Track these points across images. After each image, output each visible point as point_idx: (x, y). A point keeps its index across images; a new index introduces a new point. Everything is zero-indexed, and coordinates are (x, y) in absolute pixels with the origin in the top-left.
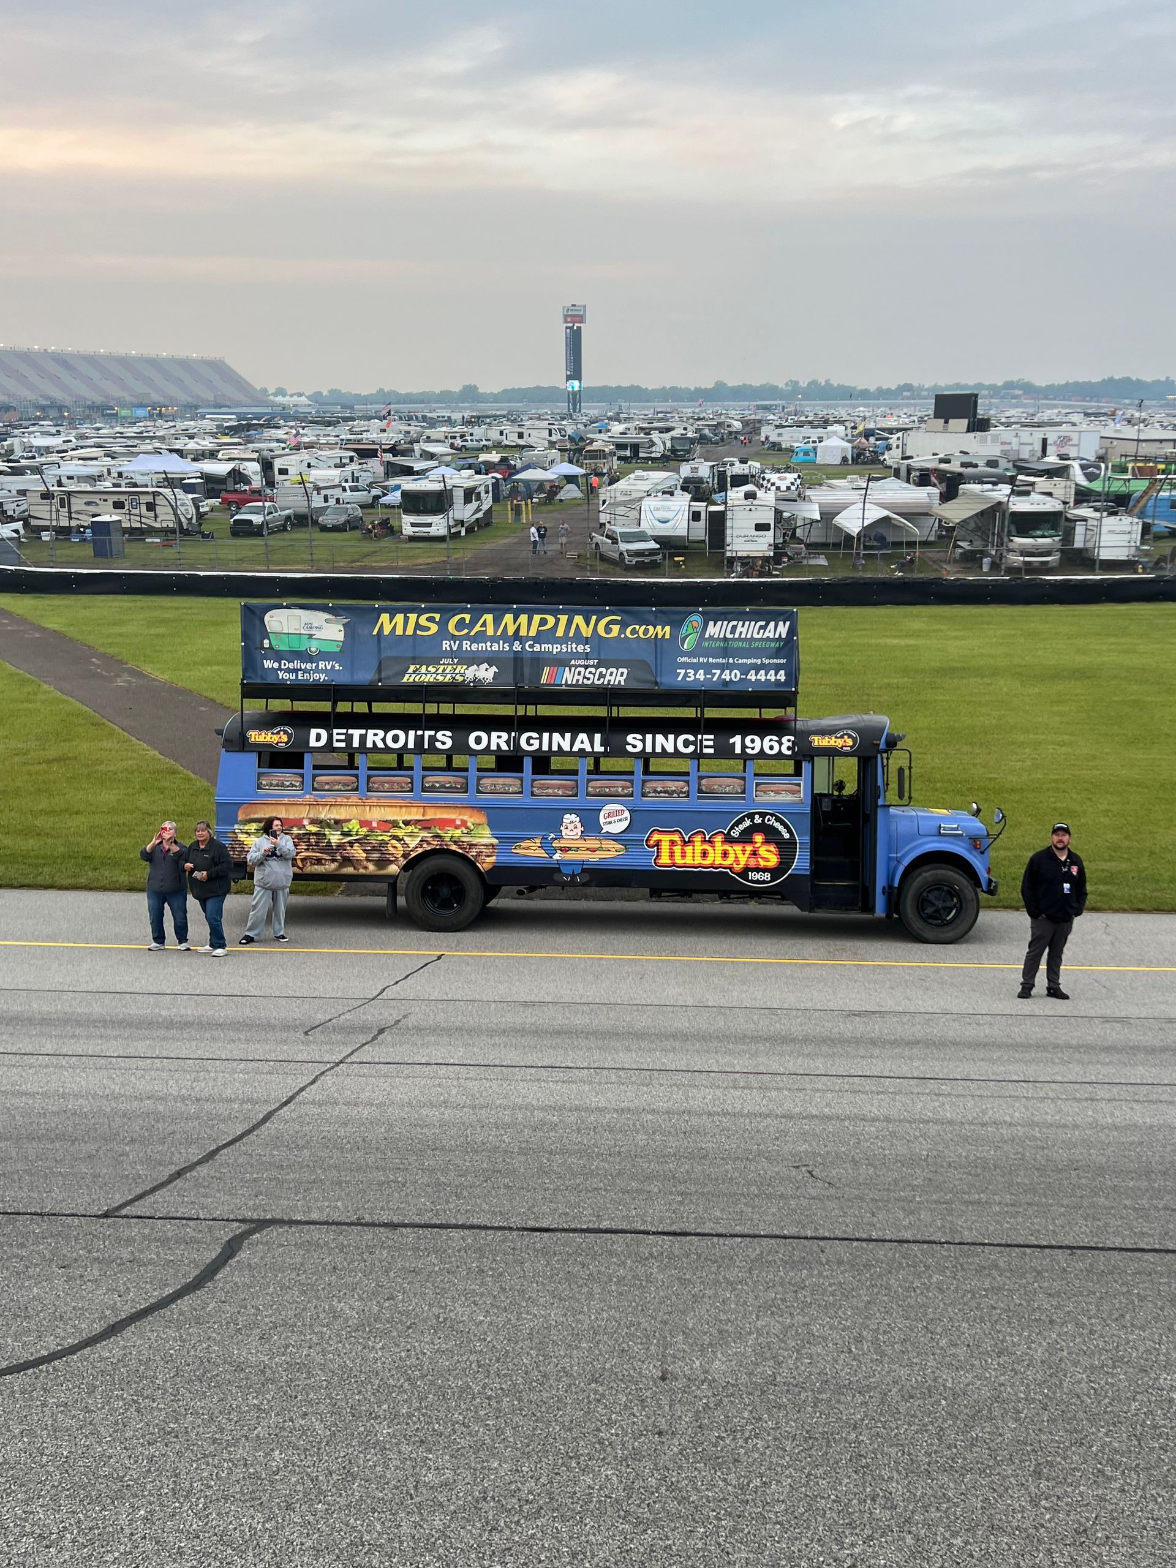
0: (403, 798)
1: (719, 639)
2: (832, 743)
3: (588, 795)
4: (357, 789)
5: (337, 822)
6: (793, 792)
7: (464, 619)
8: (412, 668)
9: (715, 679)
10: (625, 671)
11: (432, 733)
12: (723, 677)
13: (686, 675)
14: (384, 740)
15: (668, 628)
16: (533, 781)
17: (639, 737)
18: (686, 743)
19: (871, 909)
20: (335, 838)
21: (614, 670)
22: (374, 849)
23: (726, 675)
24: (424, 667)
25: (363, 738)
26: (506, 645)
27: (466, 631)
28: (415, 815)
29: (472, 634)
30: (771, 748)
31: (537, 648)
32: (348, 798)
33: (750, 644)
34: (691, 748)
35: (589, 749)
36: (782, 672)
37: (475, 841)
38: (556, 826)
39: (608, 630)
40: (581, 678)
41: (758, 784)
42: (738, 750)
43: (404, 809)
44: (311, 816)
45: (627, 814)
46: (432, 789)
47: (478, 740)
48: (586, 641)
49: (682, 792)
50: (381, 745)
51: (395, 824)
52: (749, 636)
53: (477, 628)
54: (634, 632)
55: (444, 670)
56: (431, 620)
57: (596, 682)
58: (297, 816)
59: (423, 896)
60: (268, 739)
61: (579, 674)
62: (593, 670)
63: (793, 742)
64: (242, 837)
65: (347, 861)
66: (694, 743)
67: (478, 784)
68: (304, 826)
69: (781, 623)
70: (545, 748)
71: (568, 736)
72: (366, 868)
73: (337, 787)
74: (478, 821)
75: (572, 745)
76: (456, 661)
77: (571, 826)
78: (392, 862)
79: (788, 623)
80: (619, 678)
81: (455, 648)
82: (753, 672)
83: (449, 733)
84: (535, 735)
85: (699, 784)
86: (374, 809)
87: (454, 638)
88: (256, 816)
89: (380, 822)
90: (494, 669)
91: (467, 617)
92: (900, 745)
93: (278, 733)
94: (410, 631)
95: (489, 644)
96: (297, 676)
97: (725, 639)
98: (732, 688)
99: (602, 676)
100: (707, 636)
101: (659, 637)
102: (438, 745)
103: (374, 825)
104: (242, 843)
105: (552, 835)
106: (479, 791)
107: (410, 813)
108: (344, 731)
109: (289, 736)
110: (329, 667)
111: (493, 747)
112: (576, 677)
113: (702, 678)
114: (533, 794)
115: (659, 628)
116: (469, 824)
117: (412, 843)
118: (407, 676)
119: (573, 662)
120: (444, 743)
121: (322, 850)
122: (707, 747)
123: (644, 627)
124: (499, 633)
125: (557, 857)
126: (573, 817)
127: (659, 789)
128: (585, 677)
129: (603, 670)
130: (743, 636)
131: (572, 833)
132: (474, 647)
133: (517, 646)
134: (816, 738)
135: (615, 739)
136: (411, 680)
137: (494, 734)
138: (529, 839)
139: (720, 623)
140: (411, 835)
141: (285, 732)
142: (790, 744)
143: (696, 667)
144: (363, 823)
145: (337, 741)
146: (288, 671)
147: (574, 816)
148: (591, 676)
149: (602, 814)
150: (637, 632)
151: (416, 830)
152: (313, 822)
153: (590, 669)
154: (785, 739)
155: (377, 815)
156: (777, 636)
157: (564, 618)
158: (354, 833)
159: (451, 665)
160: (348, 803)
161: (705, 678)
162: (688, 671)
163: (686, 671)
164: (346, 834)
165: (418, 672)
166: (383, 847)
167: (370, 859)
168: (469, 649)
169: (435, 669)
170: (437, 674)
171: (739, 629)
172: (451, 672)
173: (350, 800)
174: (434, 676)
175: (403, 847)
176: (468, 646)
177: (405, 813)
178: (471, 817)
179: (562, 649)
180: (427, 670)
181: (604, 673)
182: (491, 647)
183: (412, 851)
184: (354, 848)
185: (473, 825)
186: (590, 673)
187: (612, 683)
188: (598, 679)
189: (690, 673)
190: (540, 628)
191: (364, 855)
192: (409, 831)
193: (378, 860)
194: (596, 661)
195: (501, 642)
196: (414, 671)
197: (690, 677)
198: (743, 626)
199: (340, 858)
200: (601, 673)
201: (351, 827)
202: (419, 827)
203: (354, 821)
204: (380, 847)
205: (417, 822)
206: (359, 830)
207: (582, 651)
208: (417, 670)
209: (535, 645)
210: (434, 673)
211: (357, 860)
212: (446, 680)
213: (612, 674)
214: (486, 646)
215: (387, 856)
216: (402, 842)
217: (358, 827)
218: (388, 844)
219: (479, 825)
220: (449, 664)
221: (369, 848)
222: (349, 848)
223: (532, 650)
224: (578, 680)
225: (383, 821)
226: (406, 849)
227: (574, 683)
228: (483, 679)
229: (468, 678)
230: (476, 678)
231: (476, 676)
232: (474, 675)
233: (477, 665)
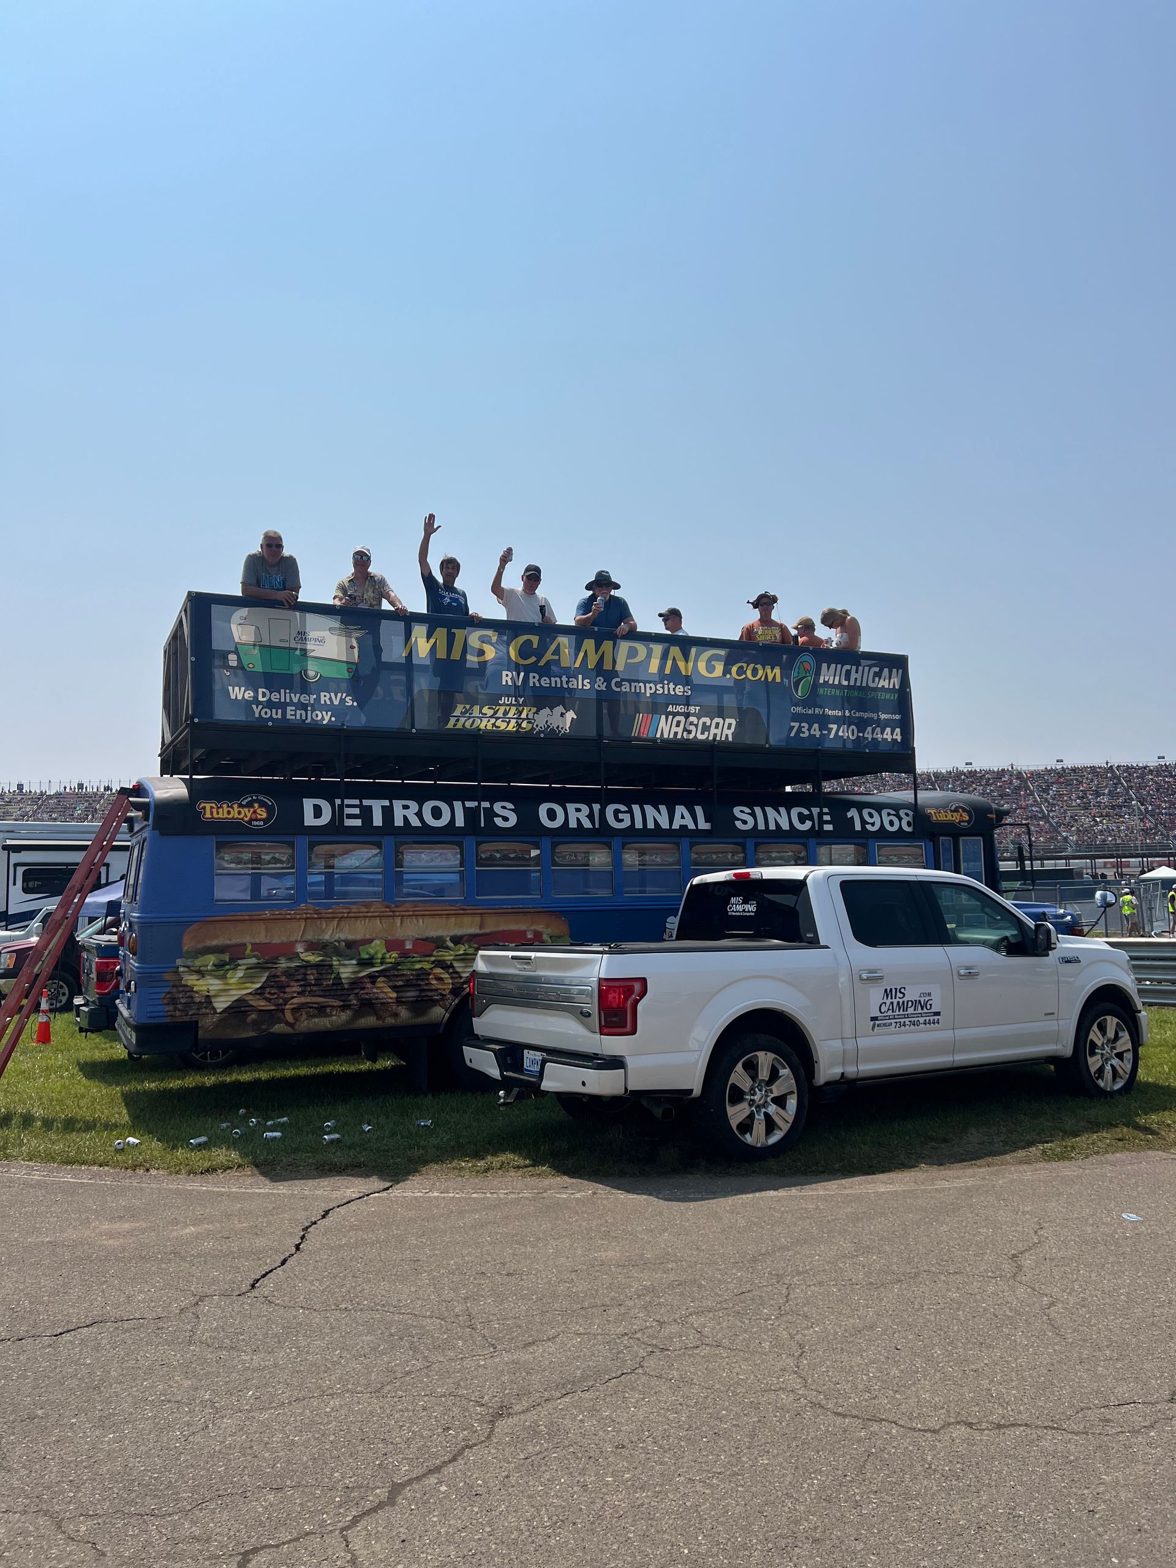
0: (451, 903)
1: (834, 685)
2: (949, 817)
4: (381, 892)
5: (351, 945)
7: (529, 642)
9: (832, 736)
10: (732, 722)
11: (490, 804)
12: (840, 734)
13: (800, 730)
14: (419, 814)
15: (777, 670)
17: (747, 810)
20: (347, 971)
21: (720, 720)
22: (408, 984)
23: (843, 733)
24: (476, 708)
25: (388, 813)
26: (586, 681)
27: (533, 659)
28: (469, 927)
29: (542, 663)
30: (891, 824)
31: (626, 687)
32: (368, 905)
33: (866, 695)
34: (808, 825)
35: (691, 826)
36: (898, 730)
38: (658, 933)
39: (710, 668)
40: (680, 730)
42: (858, 827)
43: (452, 920)
44: (309, 937)
47: (552, 815)
48: (686, 681)
50: (415, 822)
51: (439, 943)
52: (864, 684)
53: (548, 656)
54: (741, 671)
55: (506, 713)
56: (485, 639)
57: (700, 737)
58: (284, 939)
60: (234, 813)
61: (678, 725)
62: (695, 720)
63: (913, 817)
64: (191, 980)
65: (368, 1006)
66: (810, 818)
68: (297, 955)
69: (894, 671)
70: (639, 825)
71: (664, 809)
72: (396, 1015)
74: (557, 932)
75: (671, 821)
78: (435, 1003)
79: (899, 672)
80: (726, 731)
81: (518, 683)
82: (870, 729)
83: (510, 805)
84: (623, 808)
86: (407, 921)
87: (518, 668)
88: (215, 943)
89: (417, 942)
90: (572, 715)
91: (535, 640)
93: (250, 805)
95: (564, 678)
96: (284, 713)
97: (841, 687)
98: (847, 747)
99: (706, 728)
100: (820, 682)
101: (770, 680)
102: (499, 822)
103: (409, 946)
104: (190, 989)
107: (461, 926)
108: (357, 802)
109: (270, 810)
110: (336, 703)
111: (573, 824)
112: (674, 729)
113: (818, 734)
115: (767, 668)
116: (545, 937)
117: (466, 970)
118: (452, 721)
119: (670, 709)
120: (506, 820)
121: (327, 993)
123: (752, 666)
124: (577, 665)
129: (707, 720)
130: (858, 684)
132: (545, 682)
133: (600, 685)
134: (934, 813)
135: (720, 812)
136: (459, 726)
137: (571, 807)
139: (833, 666)
140: (465, 958)
141: (262, 804)
142: (910, 819)
143: (809, 721)
144: (390, 945)
145: (350, 816)
146: (270, 704)
148: (693, 728)
150: (745, 673)
151: (472, 951)
152: (311, 947)
153: (690, 719)
154: (904, 814)
155: (412, 930)
156: (892, 687)
157: (657, 649)
158: (379, 961)
159: (514, 705)
160: (369, 914)
161: (822, 735)
162: (803, 725)
163: (800, 725)
164: (365, 963)
165: (468, 715)
166: (423, 980)
167: (404, 1000)
168: (537, 685)
169: (492, 712)
170: (497, 719)
171: (853, 676)
172: (515, 716)
173: (372, 910)
174: (493, 721)
175: (451, 978)
176: (536, 680)
177: (455, 925)
178: (548, 926)
179: (656, 689)
180: (480, 712)
181: (708, 724)
182: (568, 682)
183: (465, 983)
184: (378, 985)
185: (550, 937)
186: (691, 723)
187: (718, 738)
188: (702, 733)
189: (804, 727)
190: (629, 661)
191: (394, 995)
192: (462, 952)
193: (417, 1001)
194: (698, 708)
195: (580, 677)
196: (462, 713)
197: (804, 733)
198: (857, 672)
199: (355, 1002)
200: (704, 723)
201: (372, 951)
202: (476, 946)
203: (377, 942)
204: (417, 980)
205: (472, 938)
206: (388, 956)
207: (682, 694)
208: (466, 711)
209: (623, 683)
210: (491, 717)
211: (382, 1004)
212: (510, 728)
213: (717, 724)
214: (561, 682)
215: (430, 994)
216: (451, 971)
217: (384, 951)
218: (429, 974)
219: (559, 937)
220: (511, 705)
221: (400, 983)
222: (369, 985)
223: (619, 690)
224: (676, 733)
225: (422, 940)
226: (456, 981)
227: (671, 736)
228: (558, 727)
229: (537, 726)
230: (549, 727)
231: (549, 724)
232: (547, 721)
233: (551, 709)
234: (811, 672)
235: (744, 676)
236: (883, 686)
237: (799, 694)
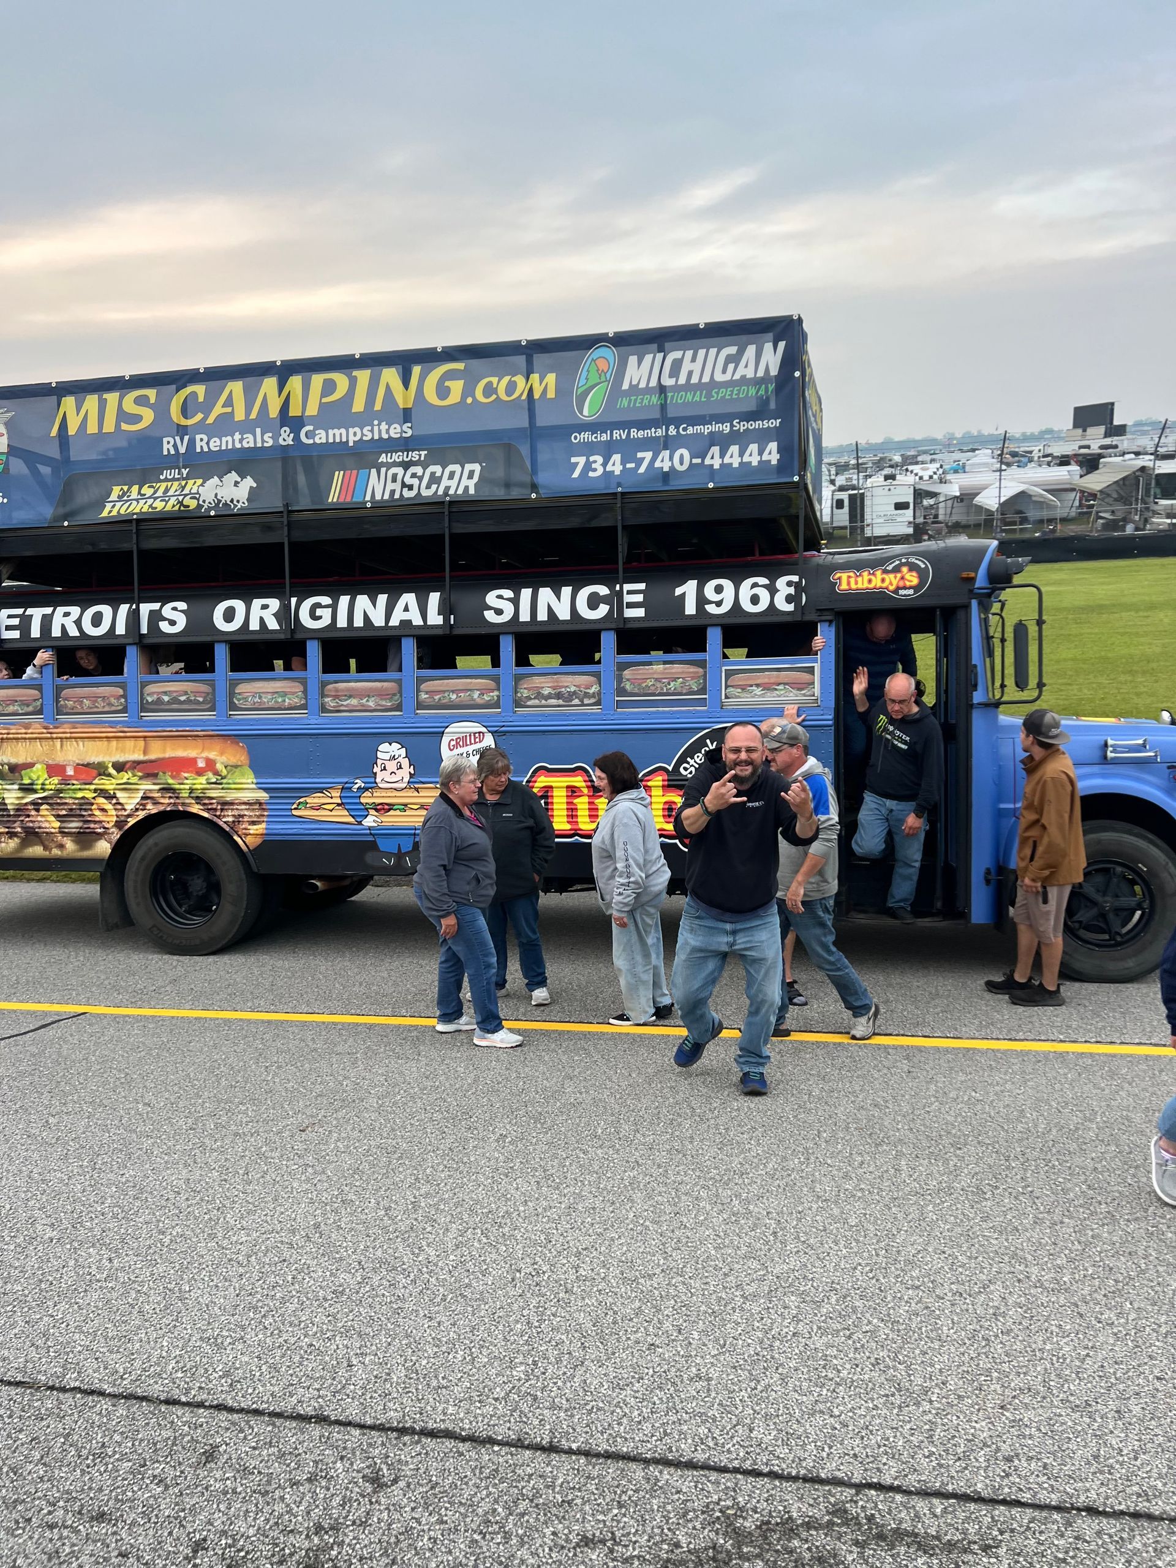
0: (112, 724)
1: (648, 390)
2: (877, 582)
3: (420, 706)
4: (40, 712)
5: (14, 769)
6: (799, 686)
7: (194, 394)
8: (116, 491)
9: (642, 470)
10: (477, 467)
11: (156, 606)
12: (658, 464)
13: (588, 466)
14: (78, 623)
15: (551, 378)
16: (324, 684)
17: (508, 593)
18: (594, 602)
19: (963, 915)
20: (11, 796)
21: (457, 468)
22: (71, 815)
23: (664, 462)
24: (135, 488)
25: (47, 621)
26: (267, 436)
27: (199, 417)
28: (132, 752)
29: (210, 420)
30: (755, 600)
31: (321, 437)
32: (27, 726)
33: (709, 395)
34: (603, 610)
35: (418, 621)
36: (773, 446)
37: (230, 796)
38: (367, 765)
39: (443, 392)
40: (397, 486)
41: (729, 674)
42: (690, 609)
43: (114, 743)
45: (489, 741)
46: (158, 706)
47: (229, 615)
48: (407, 415)
49: (587, 695)
50: (73, 632)
51: (100, 770)
52: (706, 379)
53: (218, 410)
54: (489, 390)
55: (167, 490)
56: (141, 401)
57: (426, 493)
59: (154, 894)
61: (394, 480)
62: (419, 470)
63: (797, 585)
65: (32, 835)
66: (605, 600)
67: (232, 694)
69: (768, 347)
70: (342, 622)
71: (382, 599)
72: (61, 846)
73: (11, 709)
74: (233, 761)
75: (388, 617)
76: (185, 472)
77: (391, 766)
78: (100, 836)
79: (782, 345)
80: (465, 482)
81: (182, 450)
82: (715, 450)
83: (182, 605)
84: (326, 600)
85: (620, 679)
86: (67, 744)
87: (182, 431)
89: (78, 767)
90: (249, 482)
91: (200, 390)
92: (1017, 579)
94: (109, 427)
95: (237, 436)
97: (662, 389)
98: (676, 484)
99: (434, 480)
100: (625, 386)
101: (537, 396)
102: (164, 626)
103: (70, 772)
105: (359, 783)
106: (233, 707)
107: (123, 750)
108: (20, 611)
111: (254, 626)
112: (390, 485)
113: (618, 470)
114: (324, 709)
115: (535, 377)
116: (219, 766)
117: (130, 801)
118: (109, 506)
119: (383, 459)
120: (173, 623)
122: (631, 605)
123: (506, 379)
124: (253, 416)
125: (369, 821)
126: (395, 749)
127: (546, 692)
128: (404, 485)
129: (437, 469)
130: (695, 380)
131: (394, 778)
132: (215, 444)
133: (286, 438)
134: (844, 576)
135: (465, 600)
136: (114, 513)
137: (257, 603)
138: (321, 790)
139: (648, 358)
140: (127, 788)
142: (792, 590)
143: (606, 452)
144: (54, 770)
145: (7, 628)
147: (396, 746)
148: (415, 482)
149: (445, 741)
150: (495, 391)
151: (134, 780)
153: (413, 470)
154: (781, 583)
155: (72, 754)
156: (761, 373)
157: (363, 376)
158: (39, 787)
159: (178, 480)
160: (27, 736)
161: (624, 469)
162: (592, 459)
163: (588, 459)
164: (28, 789)
165: (125, 498)
166: (86, 810)
167: (66, 830)
168: (206, 449)
169: (152, 490)
170: (155, 499)
171: (686, 366)
172: (177, 493)
173: (30, 731)
174: (150, 501)
175: (116, 809)
176: (204, 444)
177: (117, 749)
178: (222, 754)
179: (363, 435)
180: (139, 493)
181: (438, 474)
182: (241, 441)
183: (129, 816)
184: (41, 813)
185: (226, 767)
186: (414, 475)
187: (451, 492)
188: (428, 487)
189: (595, 462)
190: (324, 400)
191: (58, 824)
192: (124, 780)
193: (79, 833)
194: (423, 453)
195: (258, 431)
196: (119, 497)
197: (595, 470)
198: (694, 360)
199: (19, 830)
200: (433, 474)
201: (34, 777)
202: (140, 774)
203: (38, 766)
204: (81, 809)
205: (136, 764)
206: (47, 782)
207: (399, 435)
208: (124, 494)
209: (317, 432)
210: (149, 498)
211: (47, 833)
212: (169, 508)
213: (451, 476)
214: (233, 441)
215: (92, 826)
216: (114, 801)
217: (46, 776)
218: (92, 804)
219: (236, 767)
220: (174, 479)
221: (64, 812)
222: (33, 813)
223: (311, 441)
224: (393, 492)
225: (83, 765)
226: (120, 813)
227: (386, 497)
228: (232, 501)
229: (204, 501)
230: (219, 501)
231: (219, 497)
232: (216, 495)
233: (220, 477)
234: (608, 376)
235: (494, 397)
236: (743, 377)
237: (586, 412)
